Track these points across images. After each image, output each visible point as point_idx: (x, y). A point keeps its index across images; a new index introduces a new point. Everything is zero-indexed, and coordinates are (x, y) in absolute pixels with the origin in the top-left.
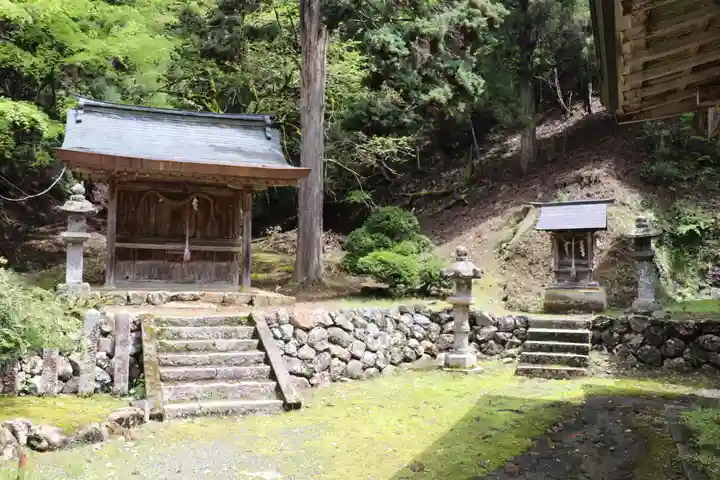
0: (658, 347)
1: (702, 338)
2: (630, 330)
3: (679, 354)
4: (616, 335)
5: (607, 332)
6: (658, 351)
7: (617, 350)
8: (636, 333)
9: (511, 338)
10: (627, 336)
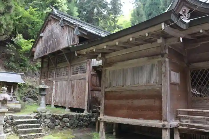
0: (54, 123)
1: (64, 119)
2: (46, 118)
3: (59, 124)
4: (42, 120)
5: (39, 119)
6: (54, 124)
7: (42, 125)
8: (48, 119)
9: (5, 124)
10: (45, 120)
